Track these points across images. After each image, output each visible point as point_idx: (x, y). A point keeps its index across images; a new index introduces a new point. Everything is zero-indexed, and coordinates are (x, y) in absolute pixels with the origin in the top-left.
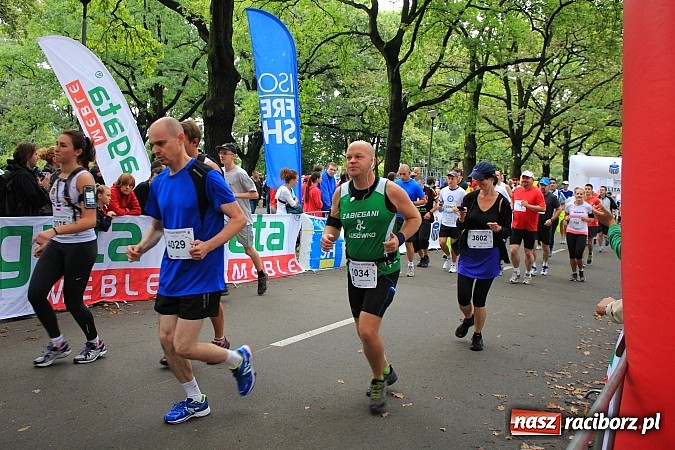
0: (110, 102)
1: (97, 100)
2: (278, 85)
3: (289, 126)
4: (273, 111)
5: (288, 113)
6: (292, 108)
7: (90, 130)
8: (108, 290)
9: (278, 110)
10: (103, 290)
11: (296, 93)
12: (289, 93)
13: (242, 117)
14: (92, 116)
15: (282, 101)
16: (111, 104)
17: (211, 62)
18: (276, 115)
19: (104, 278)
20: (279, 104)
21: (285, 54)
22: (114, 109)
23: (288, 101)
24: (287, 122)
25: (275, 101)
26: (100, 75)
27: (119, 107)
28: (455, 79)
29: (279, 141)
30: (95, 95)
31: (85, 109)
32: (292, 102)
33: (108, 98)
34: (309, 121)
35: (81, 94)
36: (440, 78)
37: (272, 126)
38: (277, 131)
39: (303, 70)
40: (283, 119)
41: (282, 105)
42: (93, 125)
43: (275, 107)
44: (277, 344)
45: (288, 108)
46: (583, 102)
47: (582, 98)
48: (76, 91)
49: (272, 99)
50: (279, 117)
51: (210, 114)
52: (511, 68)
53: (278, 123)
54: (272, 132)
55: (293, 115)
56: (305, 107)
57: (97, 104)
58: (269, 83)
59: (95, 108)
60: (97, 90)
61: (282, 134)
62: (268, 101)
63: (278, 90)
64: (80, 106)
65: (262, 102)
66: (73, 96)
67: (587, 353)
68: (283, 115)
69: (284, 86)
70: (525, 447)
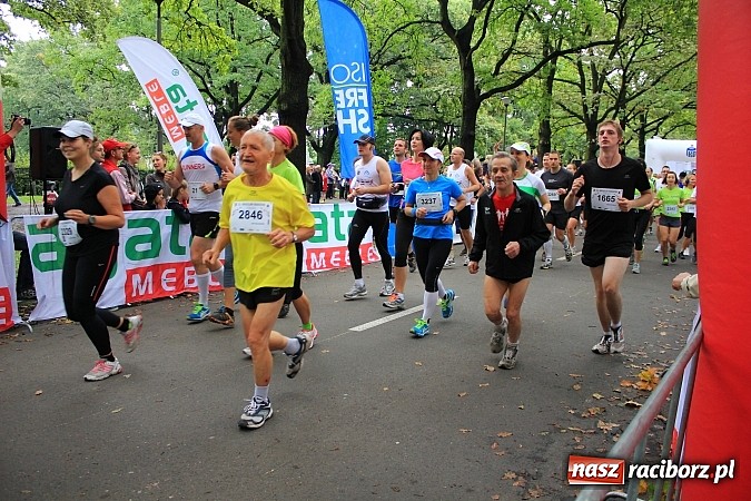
0: (186, 98)
1: (175, 97)
2: (351, 74)
3: (363, 116)
4: (347, 101)
5: (361, 102)
6: (364, 98)
7: (169, 126)
8: (191, 282)
9: (352, 100)
10: (186, 281)
11: (368, 81)
12: (361, 82)
13: (316, 110)
14: (170, 113)
15: (354, 90)
16: (188, 101)
17: (284, 56)
18: (350, 105)
19: (187, 269)
20: (352, 94)
21: (357, 46)
22: (191, 105)
23: (360, 90)
24: (361, 111)
25: (349, 91)
26: (176, 73)
27: (195, 103)
28: (529, 65)
29: (354, 131)
30: (173, 93)
31: (163, 107)
32: (364, 91)
33: (185, 95)
34: (383, 112)
35: (159, 93)
36: (512, 64)
37: (346, 116)
38: (352, 121)
39: (375, 61)
40: (357, 109)
41: (355, 95)
42: (171, 122)
43: (348, 96)
44: (356, 329)
46: (659, 85)
47: (658, 81)
48: (154, 90)
49: (345, 89)
50: (353, 107)
51: (284, 107)
52: (585, 52)
53: (352, 112)
54: (346, 122)
55: (366, 105)
56: (378, 98)
57: (174, 101)
58: (342, 74)
59: (173, 105)
60: (174, 88)
61: (356, 123)
62: (340, 92)
63: (350, 81)
64: (158, 104)
65: (336, 92)
66: (152, 94)
67: (664, 334)
68: (357, 105)
69: (356, 76)
70: (601, 424)
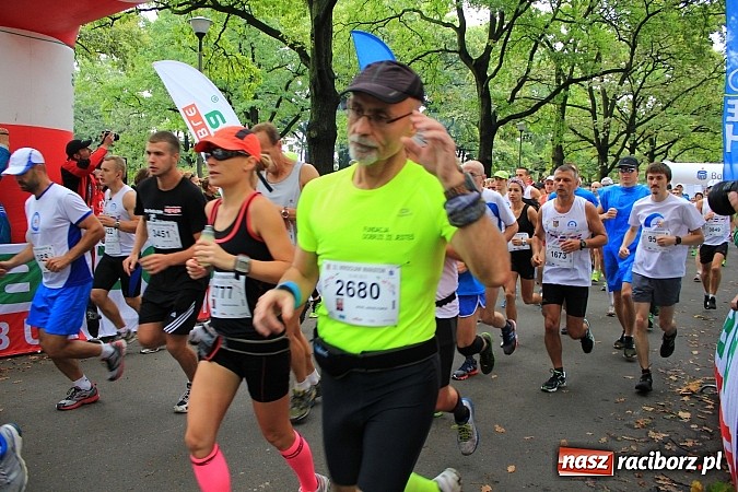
1: (214, 122)
17: (313, 85)
26: (215, 99)
30: (212, 118)
31: (201, 131)
33: (224, 122)
35: (198, 117)
46: (668, 110)
47: (667, 106)
48: (192, 114)
51: (314, 134)
57: (213, 126)
60: (216, 112)
64: (196, 129)
67: (695, 353)
70: (652, 434)
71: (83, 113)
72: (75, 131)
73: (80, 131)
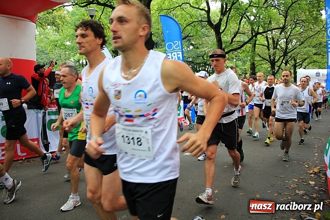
2: (174, 47)
4: (172, 58)
5: (179, 58)
6: (181, 56)
9: (174, 57)
11: (182, 49)
12: (179, 49)
15: (175, 53)
20: (174, 55)
21: (177, 34)
23: (178, 53)
25: (173, 54)
28: (246, 41)
32: (180, 53)
36: (241, 38)
41: (176, 55)
43: (173, 56)
45: (179, 56)
46: (302, 46)
47: (302, 44)
49: (172, 53)
52: (269, 32)
55: (181, 59)
58: (170, 46)
62: (170, 54)
63: (174, 49)
65: (168, 54)
68: (177, 59)
69: (176, 47)
70: (297, 191)
71: (40, 52)
72: (37, 60)
73: (39, 60)
